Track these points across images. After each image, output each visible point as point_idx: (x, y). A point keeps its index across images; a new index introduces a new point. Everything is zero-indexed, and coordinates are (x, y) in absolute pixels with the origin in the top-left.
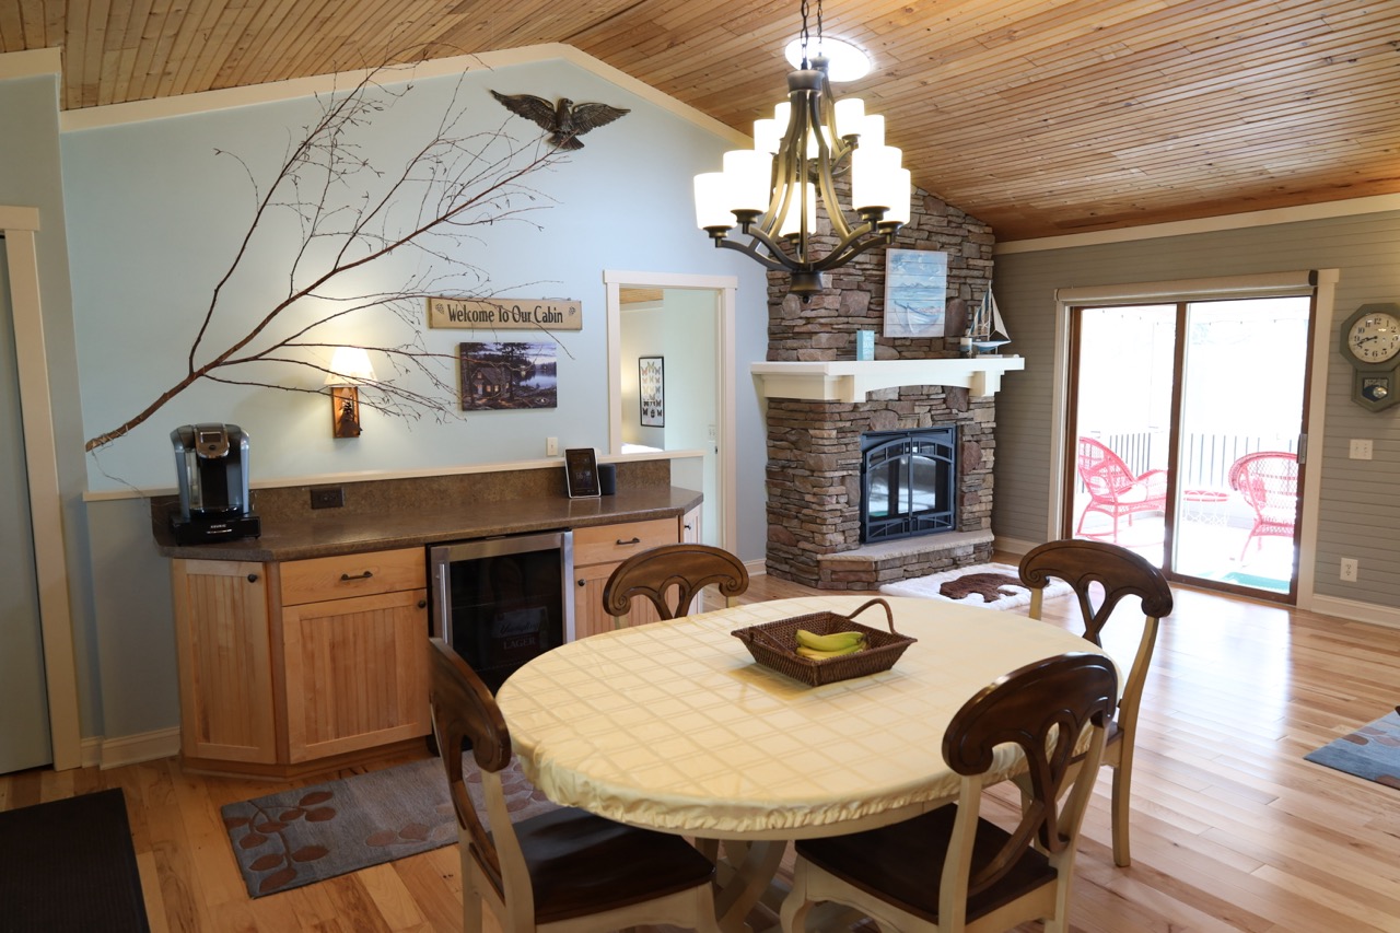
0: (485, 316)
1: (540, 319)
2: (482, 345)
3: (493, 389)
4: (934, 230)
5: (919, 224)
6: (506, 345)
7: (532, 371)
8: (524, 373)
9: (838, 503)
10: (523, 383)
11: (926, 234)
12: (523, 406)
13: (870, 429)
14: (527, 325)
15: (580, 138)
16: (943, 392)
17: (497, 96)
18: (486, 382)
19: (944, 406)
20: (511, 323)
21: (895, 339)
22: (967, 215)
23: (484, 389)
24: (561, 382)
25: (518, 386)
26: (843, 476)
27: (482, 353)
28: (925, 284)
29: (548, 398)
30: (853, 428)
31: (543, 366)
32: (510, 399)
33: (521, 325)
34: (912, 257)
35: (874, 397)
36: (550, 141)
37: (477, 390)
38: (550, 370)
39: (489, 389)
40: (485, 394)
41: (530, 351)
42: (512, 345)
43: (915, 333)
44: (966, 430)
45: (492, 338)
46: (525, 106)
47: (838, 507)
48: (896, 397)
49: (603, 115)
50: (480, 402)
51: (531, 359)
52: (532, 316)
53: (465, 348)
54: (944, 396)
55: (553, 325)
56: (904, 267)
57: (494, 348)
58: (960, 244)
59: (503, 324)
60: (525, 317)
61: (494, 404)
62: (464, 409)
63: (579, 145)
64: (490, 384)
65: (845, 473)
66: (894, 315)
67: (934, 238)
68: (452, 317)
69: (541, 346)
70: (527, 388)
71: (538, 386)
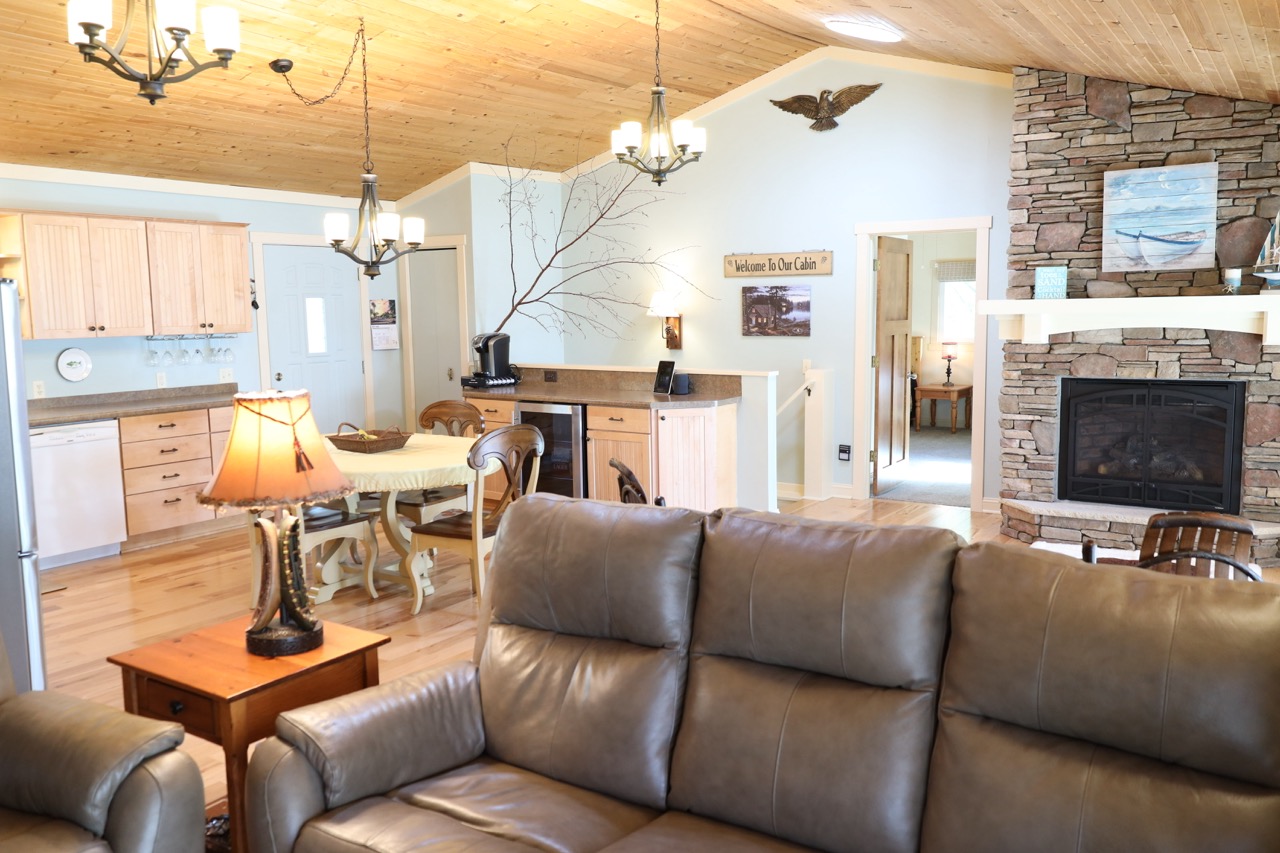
0: (758, 267)
1: (798, 266)
2: (756, 288)
3: (762, 320)
4: (1202, 136)
5: (1175, 134)
6: (772, 288)
7: (790, 307)
8: (784, 309)
9: (1020, 447)
10: (784, 317)
11: (1190, 144)
12: (784, 334)
13: (1071, 373)
14: (788, 272)
15: (836, 119)
16: (1207, 337)
17: (775, 103)
18: (758, 315)
19: (1209, 355)
20: (777, 271)
21: (1127, 273)
22: (1275, 106)
23: (757, 320)
24: (814, 317)
25: (780, 318)
26: (1033, 421)
27: (756, 294)
28: (1174, 206)
29: (804, 329)
30: (1045, 371)
31: (798, 304)
32: (775, 329)
33: (784, 272)
34: (1146, 176)
35: (1078, 339)
36: (813, 127)
37: (751, 320)
38: (806, 306)
39: (760, 321)
40: (758, 325)
41: (789, 292)
42: (777, 287)
43: (1155, 265)
44: (1253, 388)
45: (763, 283)
46: (797, 105)
47: (1021, 452)
48: (1118, 339)
49: (861, 93)
50: (754, 330)
51: (790, 299)
52: (793, 265)
53: (746, 290)
54: (1207, 342)
55: (808, 271)
56: (1132, 190)
57: (764, 290)
58: (1261, 146)
59: (772, 272)
60: (788, 266)
61: (763, 331)
62: (744, 334)
63: (834, 125)
64: (761, 317)
65: (1031, 418)
66: (1116, 247)
67: (1200, 147)
68: (738, 269)
69: (797, 288)
70: (786, 321)
71: (795, 319)
